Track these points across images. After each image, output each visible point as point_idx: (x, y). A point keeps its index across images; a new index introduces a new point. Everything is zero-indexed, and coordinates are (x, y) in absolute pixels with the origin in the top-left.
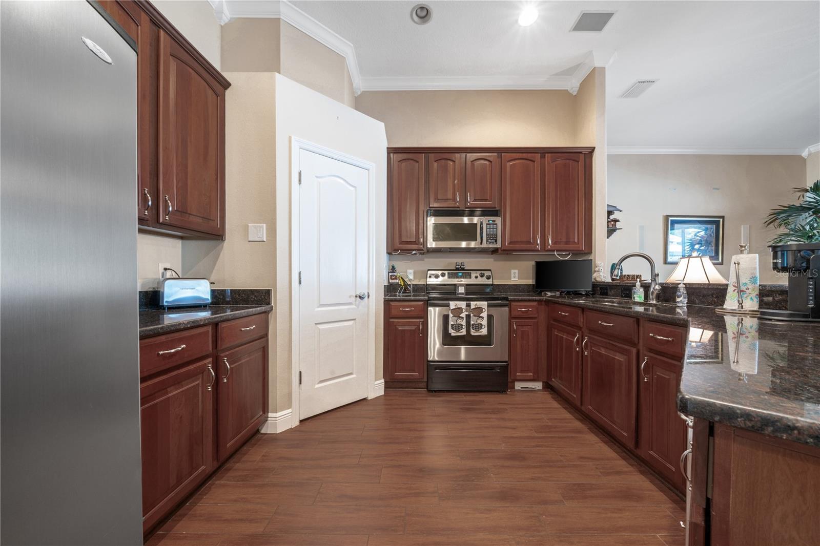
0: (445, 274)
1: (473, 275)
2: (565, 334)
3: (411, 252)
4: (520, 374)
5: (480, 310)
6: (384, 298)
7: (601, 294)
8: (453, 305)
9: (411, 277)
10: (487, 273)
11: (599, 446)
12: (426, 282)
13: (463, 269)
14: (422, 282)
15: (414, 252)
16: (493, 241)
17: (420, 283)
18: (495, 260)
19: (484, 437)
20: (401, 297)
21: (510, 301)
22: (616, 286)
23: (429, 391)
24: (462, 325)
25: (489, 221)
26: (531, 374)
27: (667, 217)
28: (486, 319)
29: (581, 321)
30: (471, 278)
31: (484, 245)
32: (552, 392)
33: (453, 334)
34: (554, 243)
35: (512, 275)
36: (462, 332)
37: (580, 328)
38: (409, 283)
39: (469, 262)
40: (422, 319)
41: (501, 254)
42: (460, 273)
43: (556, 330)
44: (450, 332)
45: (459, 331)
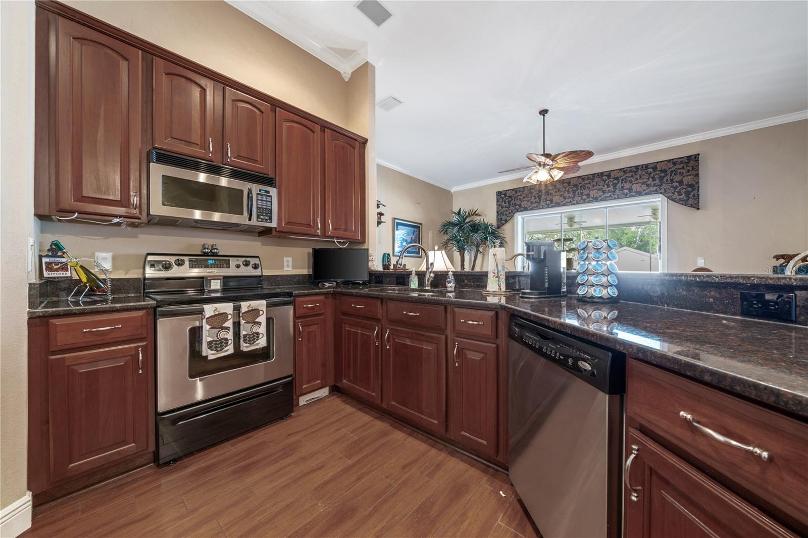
0: (183, 261)
1: (233, 262)
2: (360, 328)
3: (110, 218)
4: (306, 386)
5: (255, 312)
6: (29, 313)
7: (376, 283)
8: (209, 310)
9: (108, 266)
10: (253, 261)
11: (409, 442)
12: (144, 273)
13: (215, 255)
14: (134, 274)
15: (116, 220)
16: (266, 218)
17: (128, 276)
18: (263, 245)
19: (288, 507)
20: (82, 307)
21: (294, 296)
22: (391, 274)
23: (159, 466)
24: (226, 340)
25: (260, 190)
26: (319, 381)
27: (394, 219)
28: (265, 325)
29: (380, 312)
30: (229, 267)
31: (254, 222)
32: (340, 395)
33: (211, 357)
34: (334, 229)
35: (285, 264)
36: (227, 351)
37: (378, 320)
38: (102, 277)
39: (225, 244)
40: (142, 341)
41: (274, 237)
42: (210, 259)
43: (347, 325)
44: (204, 354)
45: (221, 350)
